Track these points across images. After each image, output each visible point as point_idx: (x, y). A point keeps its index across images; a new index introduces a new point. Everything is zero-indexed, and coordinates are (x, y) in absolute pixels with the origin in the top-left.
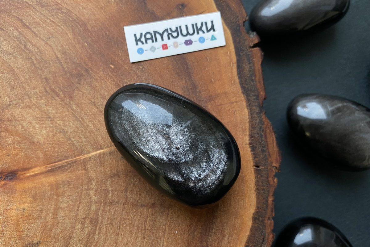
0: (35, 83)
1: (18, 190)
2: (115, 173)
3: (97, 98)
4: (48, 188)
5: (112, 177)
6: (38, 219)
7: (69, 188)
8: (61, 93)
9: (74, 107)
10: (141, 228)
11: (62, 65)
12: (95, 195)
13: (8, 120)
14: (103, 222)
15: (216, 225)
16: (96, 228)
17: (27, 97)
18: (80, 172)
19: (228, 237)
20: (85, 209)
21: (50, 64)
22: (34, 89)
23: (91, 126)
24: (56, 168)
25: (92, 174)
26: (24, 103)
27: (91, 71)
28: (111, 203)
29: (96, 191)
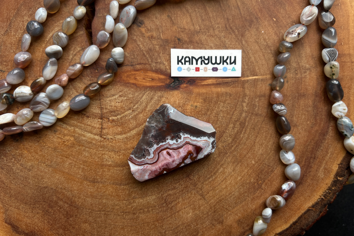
0: (219, 20)
1: (194, 92)
2: (263, 94)
3: (261, 40)
4: (215, 95)
5: (260, 97)
6: (205, 115)
7: (229, 98)
8: (236, 31)
9: (244, 42)
10: (273, 136)
11: (240, 12)
12: (246, 107)
13: (196, 42)
14: (248, 126)
15: (324, 145)
16: (243, 129)
17: (212, 29)
18: (239, 89)
19: (330, 154)
20: (238, 115)
21: (232, 9)
22: (218, 24)
23: (253, 58)
24: (223, 83)
25: (247, 92)
26: (209, 33)
27: (259, 20)
28: (256, 115)
29: (248, 104)
